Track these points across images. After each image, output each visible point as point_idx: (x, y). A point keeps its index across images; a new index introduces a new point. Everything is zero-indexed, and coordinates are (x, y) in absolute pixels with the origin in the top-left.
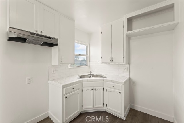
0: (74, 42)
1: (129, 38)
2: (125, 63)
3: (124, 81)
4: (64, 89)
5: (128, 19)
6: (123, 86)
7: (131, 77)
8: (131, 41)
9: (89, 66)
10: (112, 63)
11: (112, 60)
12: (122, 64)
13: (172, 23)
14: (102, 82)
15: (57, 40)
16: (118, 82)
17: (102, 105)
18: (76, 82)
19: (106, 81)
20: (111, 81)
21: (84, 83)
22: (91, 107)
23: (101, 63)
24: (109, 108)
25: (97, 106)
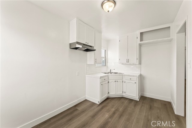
0: (101, 48)
1: (140, 45)
2: (138, 63)
3: (138, 75)
4: (101, 79)
5: (141, 33)
6: (137, 78)
7: (142, 74)
8: (142, 48)
9: (107, 66)
10: (128, 63)
11: (128, 61)
12: (136, 64)
13: (169, 38)
14: (122, 76)
15: (93, 47)
16: (134, 76)
17: (122, 93)
18: (103, 76)
19: (125, 75)
20: (129, 76)
21: (109, 77)
22: (114, 93)
23: (119, 63)
24: (127, 94)
25: (118, 93)
